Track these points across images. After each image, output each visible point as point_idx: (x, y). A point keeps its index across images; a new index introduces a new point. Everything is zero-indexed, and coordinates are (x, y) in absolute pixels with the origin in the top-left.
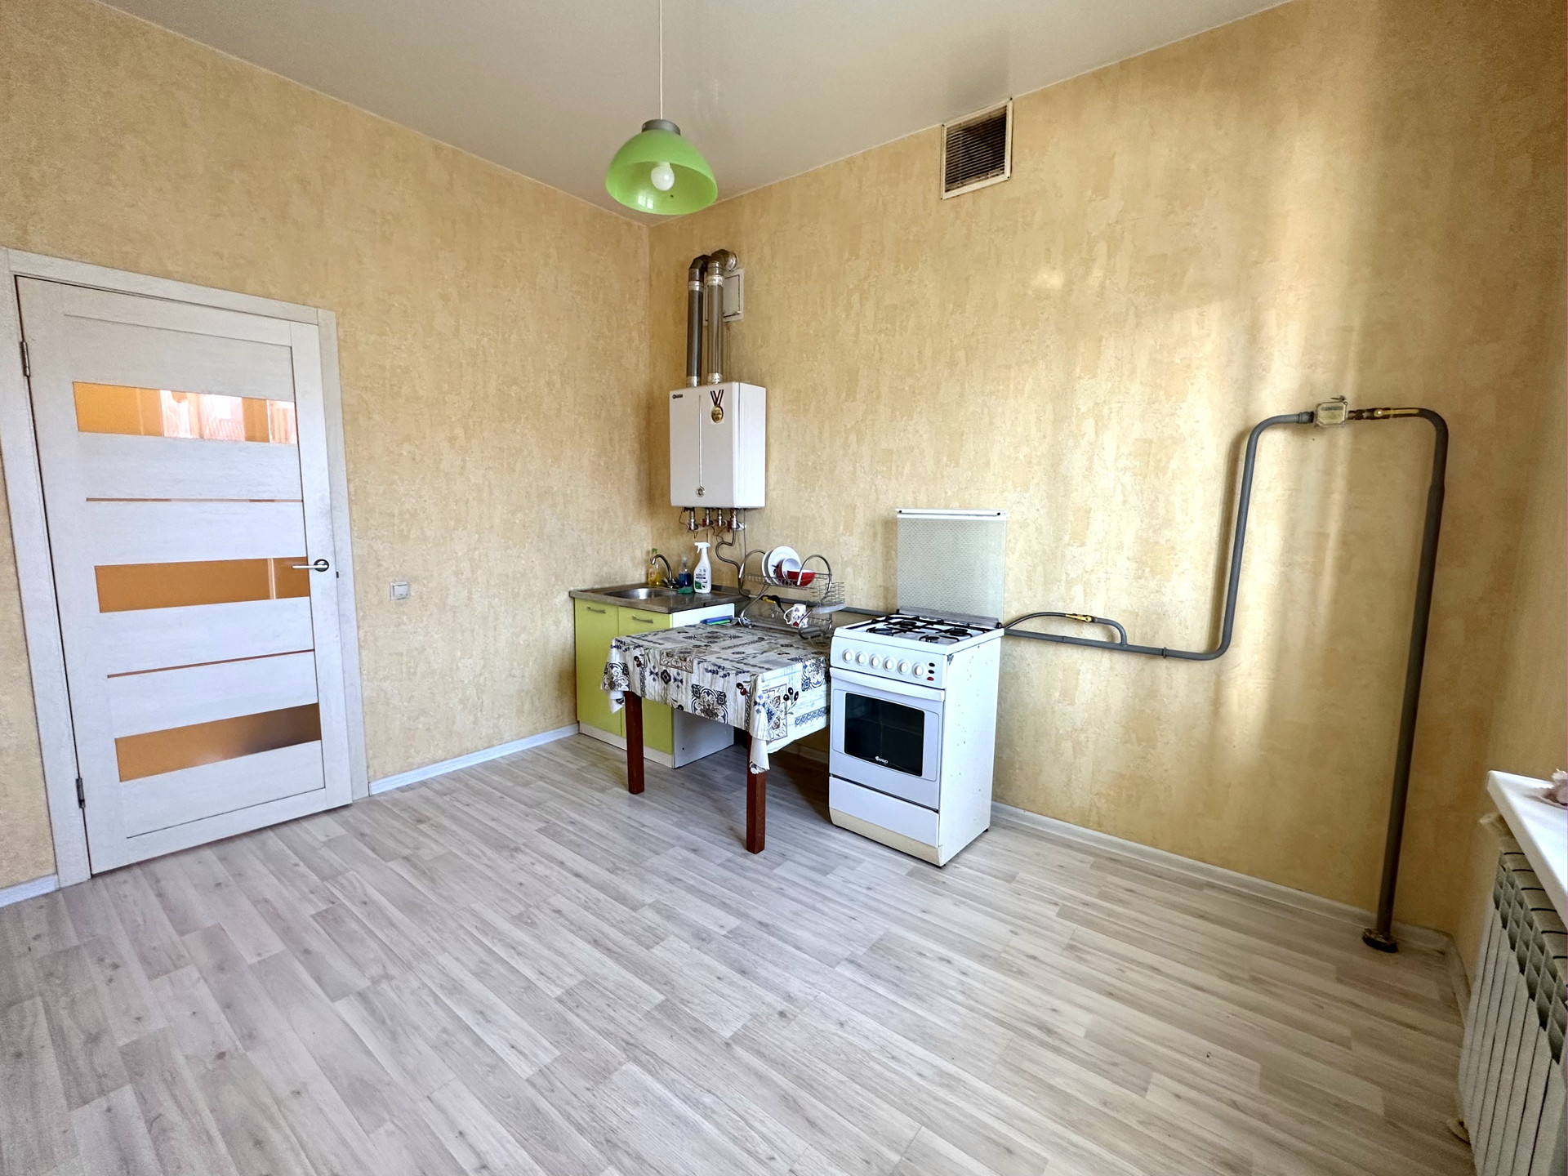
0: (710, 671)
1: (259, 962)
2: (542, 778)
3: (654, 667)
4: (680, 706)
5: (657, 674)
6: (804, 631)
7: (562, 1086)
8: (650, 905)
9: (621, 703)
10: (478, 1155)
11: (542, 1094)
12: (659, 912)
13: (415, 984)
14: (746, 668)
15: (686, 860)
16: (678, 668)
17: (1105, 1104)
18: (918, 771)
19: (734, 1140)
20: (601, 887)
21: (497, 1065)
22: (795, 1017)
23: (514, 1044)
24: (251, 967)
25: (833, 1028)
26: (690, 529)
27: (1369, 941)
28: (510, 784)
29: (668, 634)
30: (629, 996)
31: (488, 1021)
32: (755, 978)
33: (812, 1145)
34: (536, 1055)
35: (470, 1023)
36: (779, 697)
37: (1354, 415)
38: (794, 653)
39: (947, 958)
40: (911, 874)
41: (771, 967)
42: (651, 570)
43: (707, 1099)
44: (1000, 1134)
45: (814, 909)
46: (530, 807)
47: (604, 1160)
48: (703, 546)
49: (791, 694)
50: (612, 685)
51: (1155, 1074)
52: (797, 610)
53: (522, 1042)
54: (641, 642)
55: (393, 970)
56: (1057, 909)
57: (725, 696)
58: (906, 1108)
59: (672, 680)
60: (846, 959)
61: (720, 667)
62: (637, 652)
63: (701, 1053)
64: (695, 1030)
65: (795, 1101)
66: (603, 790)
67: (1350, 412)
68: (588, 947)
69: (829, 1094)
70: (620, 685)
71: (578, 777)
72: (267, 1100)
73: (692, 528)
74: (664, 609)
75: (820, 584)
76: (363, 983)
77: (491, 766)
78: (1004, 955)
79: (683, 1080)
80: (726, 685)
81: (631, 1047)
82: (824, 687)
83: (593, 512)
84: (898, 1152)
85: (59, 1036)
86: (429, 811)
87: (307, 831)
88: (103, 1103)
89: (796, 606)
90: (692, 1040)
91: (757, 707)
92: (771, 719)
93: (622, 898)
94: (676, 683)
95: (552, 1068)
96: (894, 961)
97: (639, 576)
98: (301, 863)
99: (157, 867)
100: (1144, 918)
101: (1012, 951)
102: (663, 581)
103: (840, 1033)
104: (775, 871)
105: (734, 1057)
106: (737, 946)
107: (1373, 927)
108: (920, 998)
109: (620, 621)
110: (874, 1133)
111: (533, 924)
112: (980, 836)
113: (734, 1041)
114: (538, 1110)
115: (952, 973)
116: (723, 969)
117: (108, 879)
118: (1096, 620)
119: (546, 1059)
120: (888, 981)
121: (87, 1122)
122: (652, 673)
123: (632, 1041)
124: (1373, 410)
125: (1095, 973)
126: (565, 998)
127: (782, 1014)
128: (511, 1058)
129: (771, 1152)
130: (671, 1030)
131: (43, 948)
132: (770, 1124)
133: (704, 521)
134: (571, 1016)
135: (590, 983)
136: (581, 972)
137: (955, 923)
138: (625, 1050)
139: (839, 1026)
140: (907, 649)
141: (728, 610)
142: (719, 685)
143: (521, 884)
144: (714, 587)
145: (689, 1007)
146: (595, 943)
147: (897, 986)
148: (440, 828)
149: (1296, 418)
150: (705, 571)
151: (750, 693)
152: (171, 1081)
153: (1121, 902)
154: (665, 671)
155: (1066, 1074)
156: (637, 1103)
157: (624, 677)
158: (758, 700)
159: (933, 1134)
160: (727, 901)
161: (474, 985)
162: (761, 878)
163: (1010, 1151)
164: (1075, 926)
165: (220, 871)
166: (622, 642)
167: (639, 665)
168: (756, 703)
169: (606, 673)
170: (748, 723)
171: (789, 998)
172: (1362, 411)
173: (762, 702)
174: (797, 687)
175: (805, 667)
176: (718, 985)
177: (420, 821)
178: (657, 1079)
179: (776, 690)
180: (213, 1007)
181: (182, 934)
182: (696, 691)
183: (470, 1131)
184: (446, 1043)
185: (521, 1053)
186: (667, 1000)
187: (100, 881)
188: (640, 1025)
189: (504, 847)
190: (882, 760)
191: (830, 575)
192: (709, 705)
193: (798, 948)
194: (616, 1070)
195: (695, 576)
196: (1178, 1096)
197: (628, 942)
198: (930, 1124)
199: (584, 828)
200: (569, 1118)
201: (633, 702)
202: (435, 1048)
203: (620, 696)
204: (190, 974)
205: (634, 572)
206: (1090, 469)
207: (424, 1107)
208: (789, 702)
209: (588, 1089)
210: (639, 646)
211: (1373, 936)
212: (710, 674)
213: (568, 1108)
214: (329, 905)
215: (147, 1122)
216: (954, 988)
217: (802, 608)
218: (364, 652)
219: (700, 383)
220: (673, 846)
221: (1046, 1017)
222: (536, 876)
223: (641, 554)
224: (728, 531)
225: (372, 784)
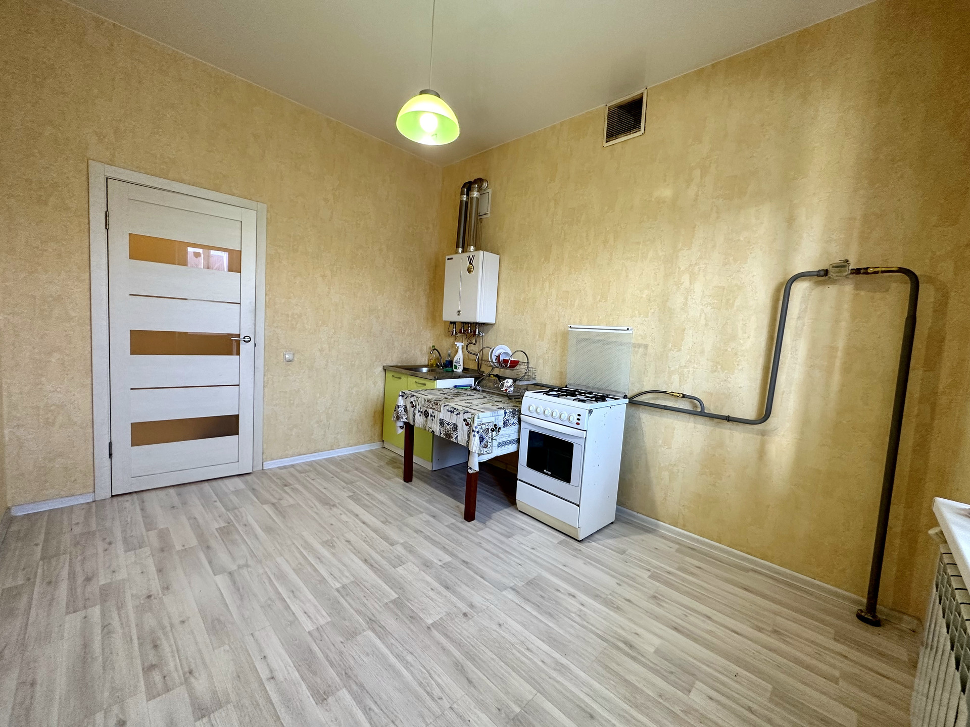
0: (450, 411)
1: (183, 550)
2: (357, 469)
3: (421, 408)
4: (433, 431)
5: (422, 412)
6: (511, 394)
7: (327, 638)
8: (401, 544)
9: (402, 429)
10: (271, 671)
11: (315, 641)
12: (405, 548)
13: (261, 571)
14: (469, 410)
15: (427, 522)
16: (433, 409)
17: (660, 696)
18: (568, 480)
19: (421, 684)
20: (375, 531)
21: (294, 621)
22: (473, 617)
23: (306, 611)
24: (178, 552)
25: (495, 627)
26: (453, 334)
27: (859, 617)
28: (339, 471)
29: (433, 392)
30: (377, 593)
31: (295, 597)
32: (454, 592)
33: (466, 694)
34: (317, 619)
35: (285, 596)
36: (488, 429)
37: (854, 271)
38: (501, 405)
39: (573, 594)
40: (560, 543)
41: (464, 586)
42: (431, 358)
43: (410, 658)
44: (588, 705)
45: (498, 556)
46: (347, 483)
47: (342, 684)
48: (459, 345)
49: (496, 428)
50: (398, 418)
51: (697, 682)
52: (507, 382)
53: (311, 611)
54: (415, 394)
55: (250, 562)
56: (649, 573)
57: (457, 426)
58: (530, 680)
59: (430, 416)
60: (511, 588)
61: (455, 409)
62: (412, 399)
63: (411, 630)
64: (411, 617)
65: (462, 666)
66: (388, 479)
67: (852, 269)
68: (361, 563)
69: (484, 666)
70: (402, 418)
71: (378, 471)
72: (166, 622)
73: (454, 334)
74: (434, 377)
75: (521, 368)
76: (234, 567)
77: (331, 460)
78: (610, 597)
79: (398, 645)
80: (459, 420)
81: (372, 622)
82: (517, 427)
83: (400, 322)
84: (520, 706)
85: (72, 576)
86: (291, 480)
87: (226, 485)
88: (82, 613)
89: (507, 380)
90: (408, 622)
91: (473, 433)
92: (482, 441)
93: (386, 538)
94: (432, 418)
95: (324, 627)
96: (540, 592)
97: (424, 360)
98: (218, 501)
99: (146, 496)
100: (705, 585)
101: (616, 595)
102: (437, 364)
103: (498, 630)
104: (478, 533)
105: (431, 636)
106: (447, 573)
107: (864, 608)
108: (551, 615)
109: (409, 383)
110: (507, 693)
111: (333, 547)
112: (608, 525)
113: (433, 626)
114: (311, 650)
115: (575, 603)
116: (436, 584)
117: (120, 499)
118: (686, 396)
119: (322, 622)
120: (533, 603)
121: (72, 623)
122: (419, 411)
123: (373, 618)
124: (867, 268)
125: (667, 614)
126: (341, 589)
127: (465, 615)
128: (302, 618)
129: (441, 695)
130: (397, 615)
131: (77, 530)
132: (445, 678)
133: (461, 330)
134: (342, 600)
135: (357, 583)
136: (353, 575)
137: (580, 573)
138: (368, 623)
139: (498, 626)
140: (567, 406)
141: (470, 381)
142: (454, 419)
143: (332, 524)
144: (464, 369)
145: (410, 603)
146: (366, 561)
147: (539, 606)
149: (816, 273)
150: (460, 359)
151: (471, 425)
152: (120, 607)
153: (692, 574)
154: (426, 410)
155: (636, 672)
156: (368, 654)
157: (405, 413)
158: (474, 429)
159: (544, 699)
160: (447, 547)
161: (293, 576)
162: (469, 536)
164: (658, 584)
165: (176, 500)
166: (404, 393)
167: (412, 407)
168: (473, 431)
169: (395, 411)
170: (468, 443)
171: (472, 606)
172: (860, 269)
173: (477, 430)
174: (500, 424)
175: (506, 413)
176: (431, 593)
177: (286, 485)
178: (383, 643)
179: (486, 425)
180: (153, 569)
181: (148, 530)
182: (442, 422)
183: (270, 658)
184: (269, 606)
185: (309, 616)
186: (399, 598)
187: (115, 499)
188: (380, 610)
189: (327, 504)
190: (548, 472)
191: (528, 363)
192: (448, 431)
193: (482, 577)
194: (360, 633)
195: (454, 362)
196: (711, 698)
197: (384, 562)
198: (543, 693)
199: (374, 498)
200: (327, 657)
201: (409, 428)
202: (262, 607)
203: (402, 424)
204: (147, 551)
205: (422, 358)
206: (685, 304)
207: (249, 639)
208: (494, 433)
209: (342, 642)
210: (414, 396)
211: (863, 614)
212: (450, 413)
213: (327, 651)
214: (227, 524)
215: (102, 626)
216: (575, 613)
217: (510, 381)
218: (266, 389)
219: (463, 252)
220: (422, 513)
221: (631, 638)
222: (340, 520)
223: (426, 349)
224: (474, 336)
225: (264, 463)
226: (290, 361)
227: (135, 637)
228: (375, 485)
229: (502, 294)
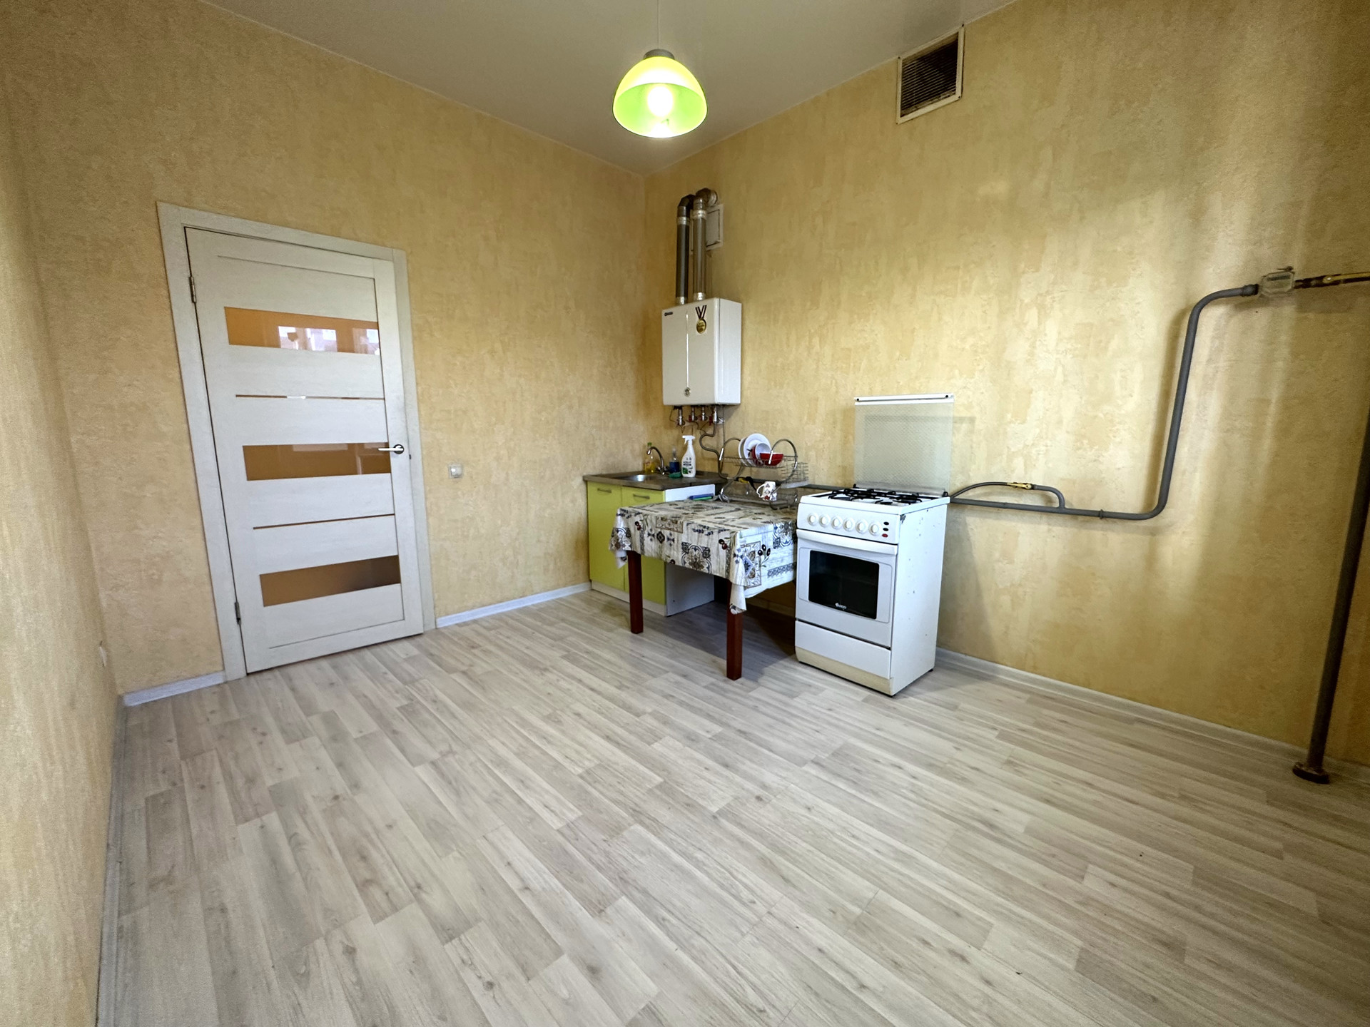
0: (697, 531)
1: (361, 737)
2: (563, 620)
3: (651, 530)
4: (672, 561)
5: (653, 535)
6: (774, 503)
7: (583, 837)
8: (650, 714)
9: (624, 560)
10: (522, 880)
11: (569, 841)
12: (656, 718)
13: (472, 758)
14: (726, 528)
15: (677, 683)
16: (670, 529)
17: (1044, 885)
18: (872, 614)
19: (722, 886)
20: (611, 699)
21: (534, 818)
22: (770, 801)
23: (547, 804)
24: (356, 740)
25: (804, 812)
26: (678, 424)
27: (1299, 773)
28: (539, 624)
29: (663, 506)
30: (635, 777)
31: (527, 787)
32: (736, 771)
33: (786, 896)
34: (564, 814)
35: (514, 787)
36: (754, 552)
37: (1301, 283)
38: (765, 518)
39: (897, 765)
40: (866, 700)
41: (748, 762)
42: (647, 461)
43: (699, 855)
44: (950, 901)
45: (784, 722)
46: (555, 640)
47: (619, 891)
48: (689, 438)
49: (765, 550)
50: (618, 546)
52: (768, 486)
53: (554, 804)
54: (640, 511)
55: (455, 748)
56: (996, 733)
57: (709, 550)
58: (866, 874)
59: (666, 540)
60: (813, 761)
61: (705, 527)
62: (637, 519)
63: (692, 821)
64: (688, 805)
65: (771, 862)
66: (610, 630)
67: (1297, 281)
68: (603, 741)
69: (801, 860)
70: (624, 546)
71: (591, 621)
72: (369, 829)
73: (680, 424)
74: (658, 487)
75: (786, 465)
76: (435, 755)
77: (524, 611)
78: (948, 765)
79: (679, 840)
80: (712, 543)
81: (637, 814)
82: (791, 547)
83: (601, 412)
84: (860, 907)
85: (229, 777)
86: (478, 640)
87: (392, 651)
88: (256, 823)
89: (767, 483)
90: (685, 812)
91: (736, 559)
92: (747, 569)
93: (628, 708)
94: (669, 542)
95: (577, 824)
96: (852, 764)
97: (637, 465)
98: (389, 673)
99: (290, 670)
100: (1078, 744)
101: (957, 763)
102: (657, 469)
103: (808, 815)
104: (751, 694)
105: (721, 827)
106: (720, 747)
107: (1303, 761)
108: (875, 794)
109: (625, 497)
110: (839, 891)
111: (559, 722)
112: (926, 674)
113: (720, 815)
114: (567, 852)
115: (903, 776)
116: (710, 763)
117: (258, 677)
118: (1036, 487)
119: (572, 817)
120: (848, 780)
121: (248, 834)
122: (649, 535)
123: (638, 809)
124: (1322, 278)
125: (1032, 783)
126: (585, 775)
127: (759, 798)
128: (545, 814)
129: (751, 897)
130: (669, 803)
132: (751, 877)
133: (690, 417)
134: (590, 789)
135: (604, 765)
136: (598, 758)
137: (905, 739)
138: (632, 816)
139: (807, 810)
140: (865, 513)
141: (710, 489)
142: (704, 541)
143: (549, 694)
144: (698, 473)
145: (683, 788)
146: (608, 738)
147: (856, 783)
148: (486, 652)
149: (1239, 292)
150: (690, 459)
151: (730, 547)
152: (303, 812)
153: (1055, 730)
154: (660, 532)
155: (1006, 858)
156: (642, 854)
157: (627, 539)
158: (737, 553)
159: (889, 896)
160: (711, 714)
161: (518, 764)
162: (739, 698)
163: (958, 915)
164: (1013, 746)
165: (332, 674)
166: (625, 511)
167: (639, 529)
168: (735, 555)
169: (613, 536)
170: (729, 573)
171: (764, 786)
172: (1311, 280)
173: (740, 554)
174: (770, 545)
175: (776, 528)
176: (705, 773)
177: (473, 647)
178: (659, 838)
179: (752, 546)
180: (329, 764)
181: (307, 715)
182: (685, 547)
183: (516, 864)
184: (496, 801)
185: (552, 811)
186: (665, 782)
187: (253, 677)
188: (645, 798)
189: (537, 668)
190: (841, 606)
191: (796, 456)
192: (696, 559)
193: (771, 751)
194: (626, 828)
195: (683, 464)
196: (1113, 885)
197: (632, 738)
198: (886, 889)
199: (598, 657)
200: (590, 859)
201: (634, 559)
202: (488, 802)
203: (623, 554)
204: (314, 741)
205: (633, 461)
206: (1032, 354)
207: (482, 843)
208: (763, 557)
209: (605, 841)
210: (639, 513)
211: (1304, 769)
212: (697, 533)
213: (589, 852)
214: (409, 702)
215: (287, 838)
216: (906, 788)
217: (772, 484)
218: (431, 520)
219: (686, 302)
220: (667, 672)
221: (989, 815)
222: (560, 689)
223: (638, 448)
224: (710, 425)
225: (438, 620)
226: (457, 476)
227: (334, 848)
228: (594, 641)
229: (748, 360)
